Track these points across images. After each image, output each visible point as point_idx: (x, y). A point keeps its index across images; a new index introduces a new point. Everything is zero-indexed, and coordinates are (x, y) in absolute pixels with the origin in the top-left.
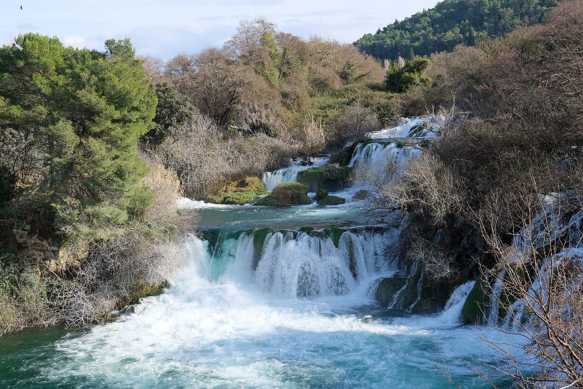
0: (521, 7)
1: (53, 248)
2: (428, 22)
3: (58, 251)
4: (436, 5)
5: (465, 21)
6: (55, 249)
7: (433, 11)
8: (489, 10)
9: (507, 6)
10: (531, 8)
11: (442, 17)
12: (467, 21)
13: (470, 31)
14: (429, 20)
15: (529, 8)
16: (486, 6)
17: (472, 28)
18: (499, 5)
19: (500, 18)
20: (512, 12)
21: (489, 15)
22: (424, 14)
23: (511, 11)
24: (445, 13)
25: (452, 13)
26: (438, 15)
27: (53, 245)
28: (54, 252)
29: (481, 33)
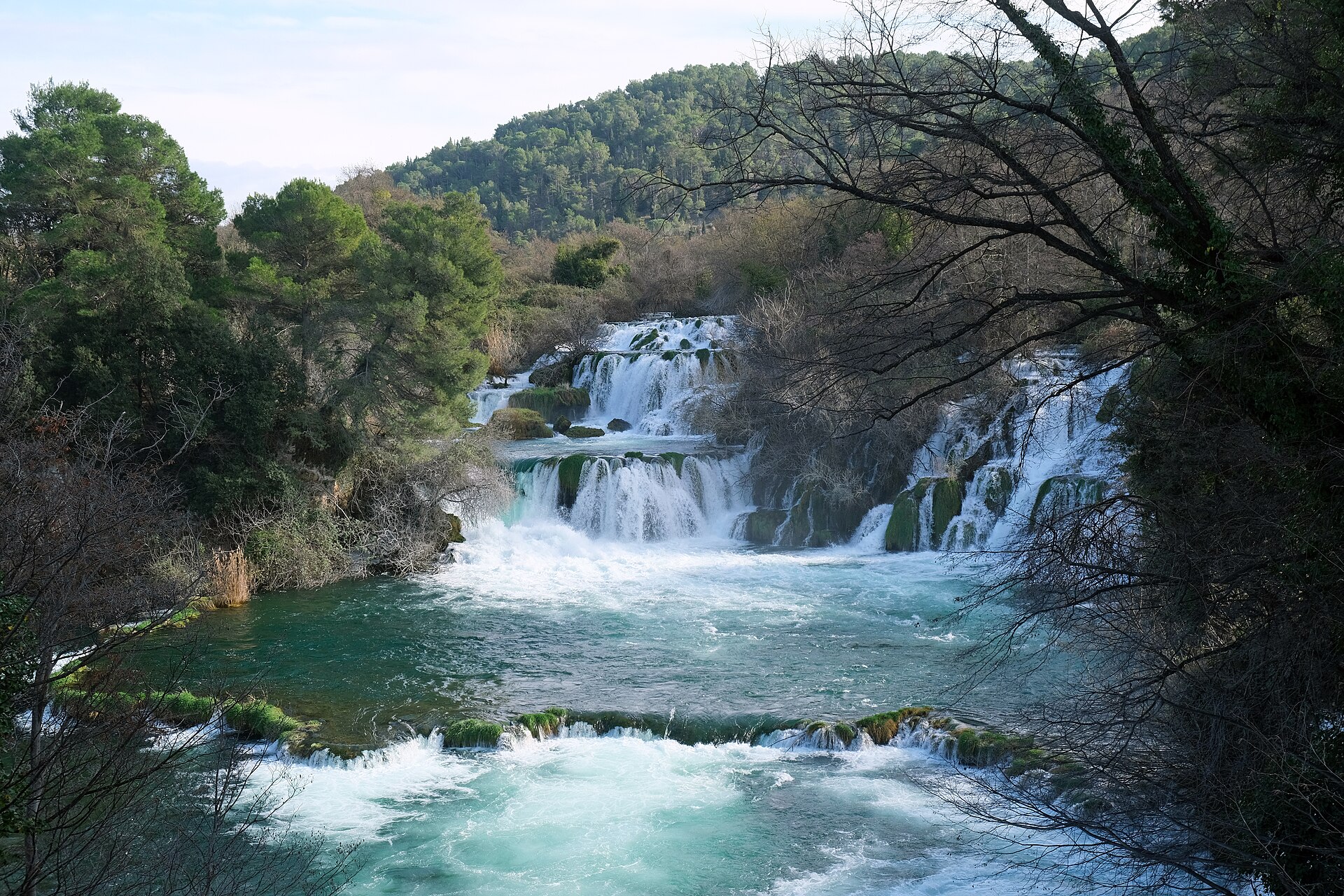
0: (580, 166)
1: (326, 478)
2: (420, 181)
3: (333, 482)
4: (429, 152)
5: (487, 182)
6: (329, 478)
7: (426, 162)
8: (526, 166)
9: (559, 162)
10: (599, 168)
11: (444, 173)
12: (491, 184)
13: (499, 200)
14: (422, 177)
15: (595, 167)
16: (522, 159)
17: (503, 196)
18: (544, 160)
19: (547, 181)
20: (567, 171)
21: (527, 176)
22: (411, 167)
23: (565, 170)
24: (447, 167)
25: (461, 167)
26: (438, 170)
27: (327, 474)
28: (326, 483)
29: (518, 205)
